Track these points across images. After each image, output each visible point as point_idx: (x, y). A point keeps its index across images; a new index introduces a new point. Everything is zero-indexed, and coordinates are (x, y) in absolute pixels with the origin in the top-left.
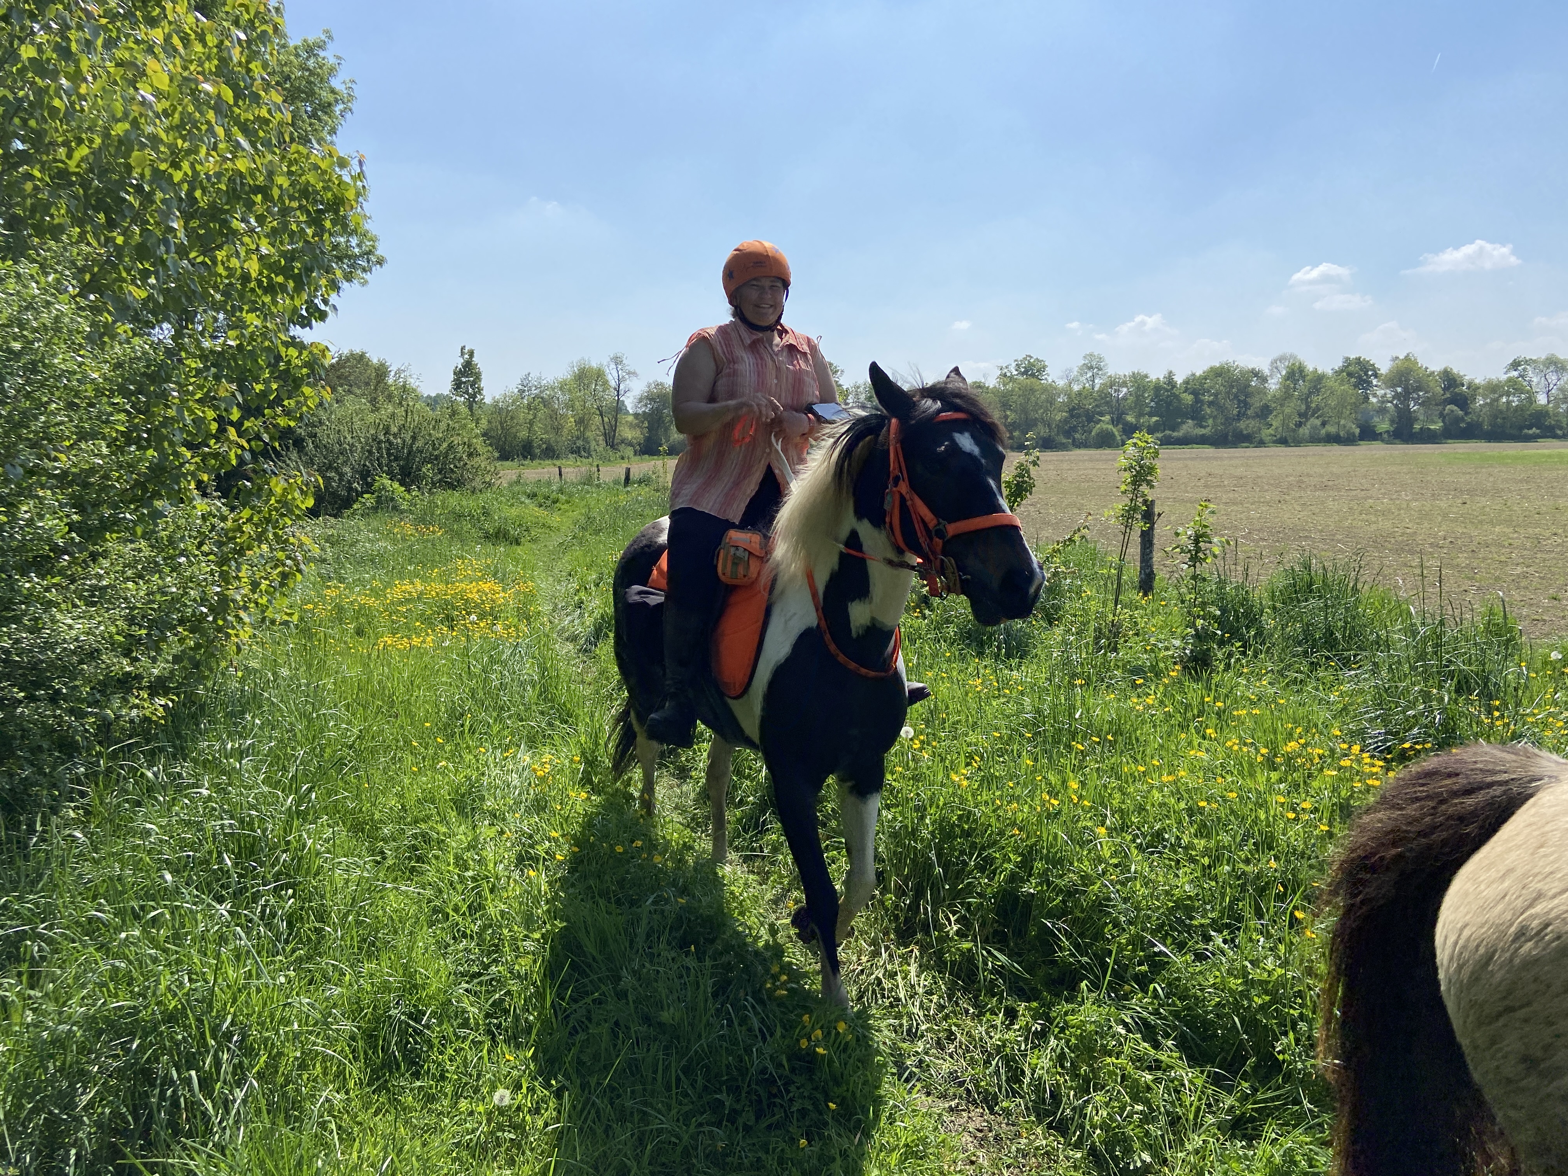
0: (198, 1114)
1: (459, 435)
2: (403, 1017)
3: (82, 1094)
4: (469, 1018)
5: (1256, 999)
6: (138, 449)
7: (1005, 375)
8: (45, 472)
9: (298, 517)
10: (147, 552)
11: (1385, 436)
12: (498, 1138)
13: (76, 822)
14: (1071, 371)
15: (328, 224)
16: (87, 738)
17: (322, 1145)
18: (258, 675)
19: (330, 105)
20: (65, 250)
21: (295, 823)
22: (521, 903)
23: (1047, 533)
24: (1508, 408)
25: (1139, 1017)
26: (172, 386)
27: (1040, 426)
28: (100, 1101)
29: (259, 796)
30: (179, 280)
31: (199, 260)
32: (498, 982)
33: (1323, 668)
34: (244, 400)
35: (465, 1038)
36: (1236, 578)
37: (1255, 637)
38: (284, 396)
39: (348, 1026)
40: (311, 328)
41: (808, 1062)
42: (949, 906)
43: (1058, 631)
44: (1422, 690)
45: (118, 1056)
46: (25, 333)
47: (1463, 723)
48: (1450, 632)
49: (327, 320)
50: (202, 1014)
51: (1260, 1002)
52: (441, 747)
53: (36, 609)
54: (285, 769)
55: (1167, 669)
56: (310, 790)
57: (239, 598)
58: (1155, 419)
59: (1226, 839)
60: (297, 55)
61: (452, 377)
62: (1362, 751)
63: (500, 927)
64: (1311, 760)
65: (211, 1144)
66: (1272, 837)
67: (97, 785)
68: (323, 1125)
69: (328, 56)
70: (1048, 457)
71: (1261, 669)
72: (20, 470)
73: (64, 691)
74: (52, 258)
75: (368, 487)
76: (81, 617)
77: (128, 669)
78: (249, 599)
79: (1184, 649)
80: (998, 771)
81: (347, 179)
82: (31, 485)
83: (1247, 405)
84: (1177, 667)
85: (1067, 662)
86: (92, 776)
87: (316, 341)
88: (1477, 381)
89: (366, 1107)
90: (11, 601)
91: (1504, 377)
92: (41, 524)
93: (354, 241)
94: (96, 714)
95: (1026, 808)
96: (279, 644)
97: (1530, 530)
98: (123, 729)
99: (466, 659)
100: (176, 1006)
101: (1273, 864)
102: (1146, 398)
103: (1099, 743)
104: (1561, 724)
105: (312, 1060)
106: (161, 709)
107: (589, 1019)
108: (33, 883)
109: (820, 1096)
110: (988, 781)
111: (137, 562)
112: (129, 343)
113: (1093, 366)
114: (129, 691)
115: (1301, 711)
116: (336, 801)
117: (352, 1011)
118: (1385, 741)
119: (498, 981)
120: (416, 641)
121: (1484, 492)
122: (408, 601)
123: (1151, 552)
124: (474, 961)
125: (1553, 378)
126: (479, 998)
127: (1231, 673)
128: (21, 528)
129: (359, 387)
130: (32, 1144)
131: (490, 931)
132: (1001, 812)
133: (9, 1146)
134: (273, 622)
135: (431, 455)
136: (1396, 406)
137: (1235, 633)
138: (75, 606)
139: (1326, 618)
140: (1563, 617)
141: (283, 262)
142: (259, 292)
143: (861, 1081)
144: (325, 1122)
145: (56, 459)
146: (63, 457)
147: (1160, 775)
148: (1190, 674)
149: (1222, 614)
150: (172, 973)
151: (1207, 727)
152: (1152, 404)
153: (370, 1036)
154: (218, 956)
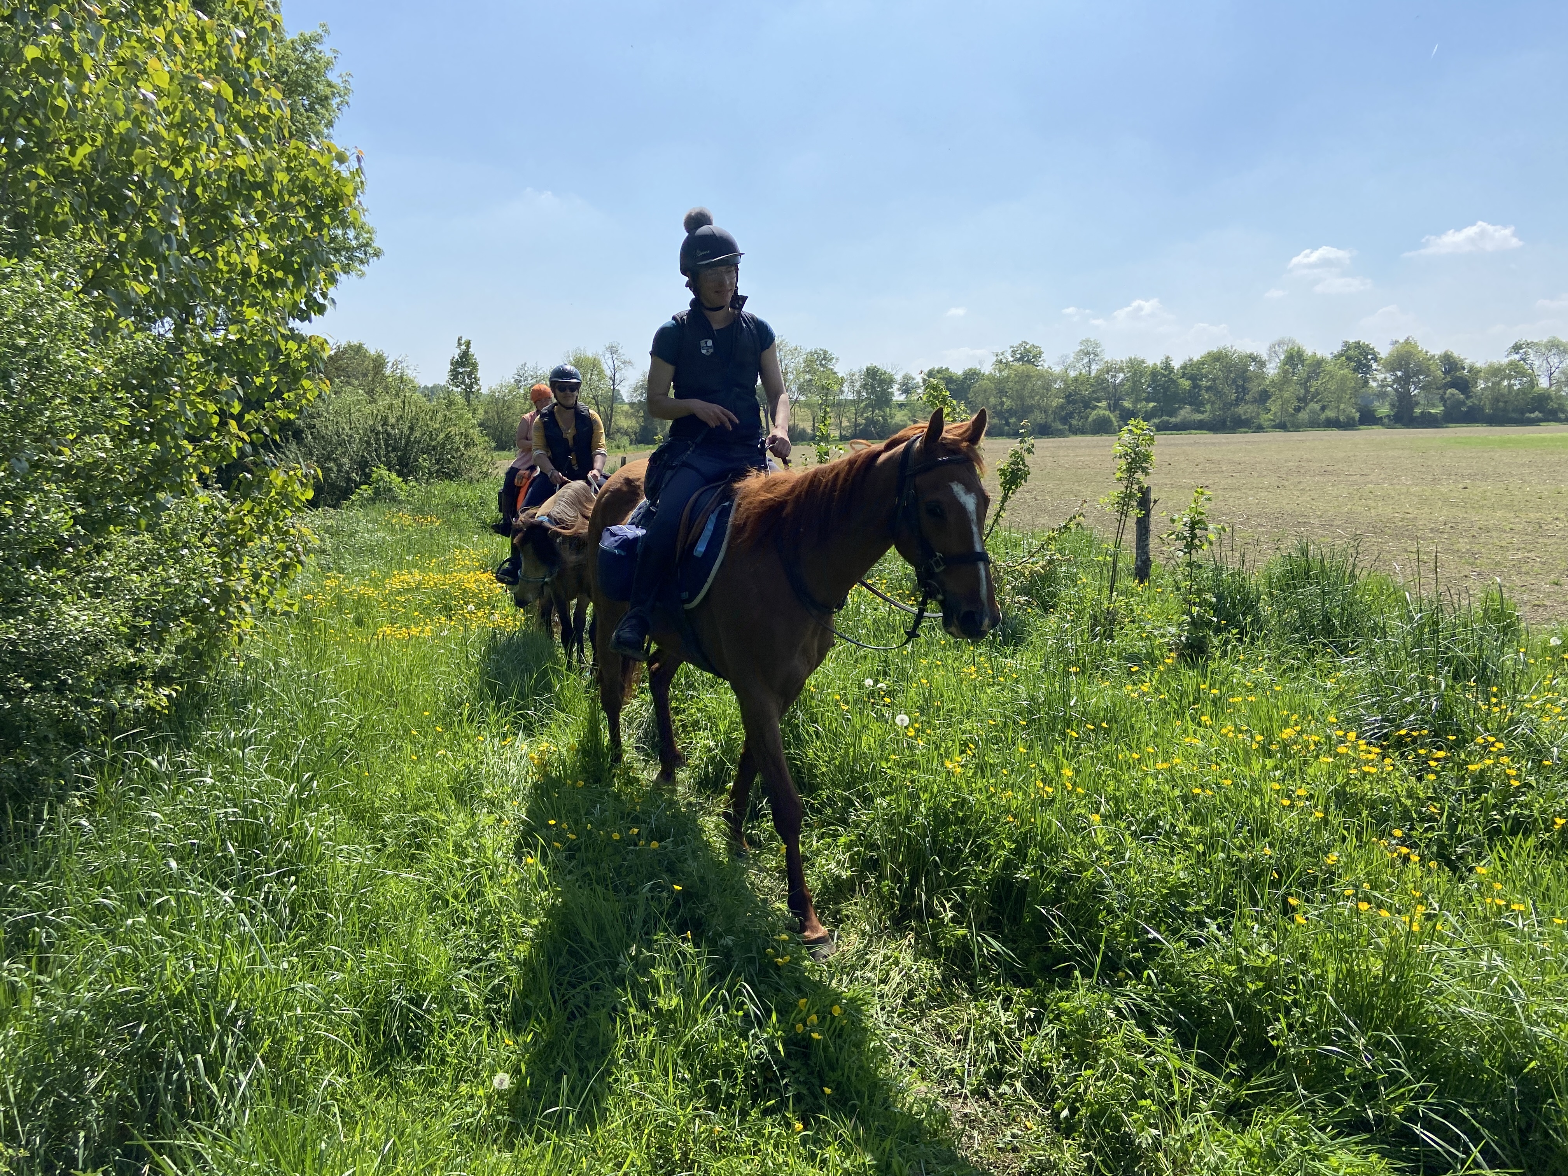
0: (204, 1098)
1: (455, 425)
2: (404, 1003)
3: (90, 1078)
4: (468, 1003)
5: (1250, 985)
6: (141, 443)
7: (1001, 362)
8: (50, 466)
9: (299, 509)
10: (150, 544)
11: (1386, 420)
12: (497, 1121)
13: (83, 810)
14: (1067, 357)
15: (327, 219)
16: (91, 727)
17: (325, 1128)
18: (259, 665)
19: (327, 98)
20: (69, 247)
21: (298, 810)
22: (520, 890)
23: (1043, 520)
24: (1510, 392)
25: (1134, 1004)
26: (174, 379)
27: (1037, 412)
28: (109, 1084)
29: (262, 784)
30: (181, 275)
31: (201, 255)
32: (496, 968)
33: (1320, 654)
34: (245, 394)
35: (465, 1023)
36: (1233, 565)
37: (1252, 622)
38: (284, 388)
39: (350, 1011)
40: (310, 321)
41: (804, 1047)
42: (944, 893)
43: (1053, 619)
44: (1418, 677)
45: (125, 1040)
46: (30, 329)
47: (1460, 710)
48: (1447, 618)
49: (326, 314)
50: (208, 999)
51: (1253, 987)
52: (441, 736)
53: (42, 601)
54: (287, 758)
55: (1162, 656)
56: (311, 779)
57: (240, 589)
58: (1152, 405)
59: (1221, 826)
60: (294, 49)
61: (449, 367)
62: (1358, 737)
63: (499, 913)
64: (1307, 747)
65: (216, 1127)
66: (1267, 824)
67: (102, 774)
68: (326, 1108)
69: (325, 50)
70: (1043, 445)
71: (1257, 656)
72: (27, 465)
73: (70, 681)
74: (56, 255)
75: (367, 479)
76: (86, 609)
77: (132, 660)
78: (251, 590)
79: (1180, 636)
80: (992, 758)
81: (345, 174)
82: (37, 478)
83: (1245, 390)
84: (1172, 654)
85: (1061, 650)
86: (97, 765)
87: (316, 334)
88: (1478, 365)
89: (368, 1090)
90: (18, 593)
91: (1505, 361)
92: (46, 518)
93: (351, 234)
94: (102, 704)
95: (1020, 796)
96: (279, 634)
97: (1532, 515)
98: (126, 719)
99: (464, 648)
100: (181, 991)
101: (1268, 851)
102: (1142, 384)
103: (1093, 731)
104: (1558, 710)
105: (314, 1044)
106: (165, 699)
107: (588, 1006)
108: (41, 871)
109: (816, 1082)
110: (981, 769)
111: (140, 554)
112: (132, 338)
113: (1089, 352)
114: (133, 682)
115: (1297, 699)
116: (337, 789)
117: (354, 996)
118: (1382, 727)
119: (498, 967)
120: (415, 631)
121: (1485, 477)
122: (407, 591)
123: (1147, 538)
124: (473, 947)
125: (1554, 361)
126: (478, 983)
127: (1227, 661)
128: (26, 521)
129: (357, 379)
130: (42, 1126)
131: (489, 917)
132: (995, 800)
133: (20, 1129)
134: (274, 613)
135: (429, 445)
136: (1396, 390)
137: (1232, 621)
138: (80, 598)
139: (1323, 604)
140: (1565, 603)
141: (282, 257)
142: (260, 287)
143: (855, 1067)
144: (328, 1105)
145: (60, 453)
146: (66, 450)
147: (1155, 763)
148: (1186, 661)
149: (1218, 601)
150: (177, 959)
151: (1203, 714)
152: (1150, 389)
153: (372, 1021)
154: (222, 942)
